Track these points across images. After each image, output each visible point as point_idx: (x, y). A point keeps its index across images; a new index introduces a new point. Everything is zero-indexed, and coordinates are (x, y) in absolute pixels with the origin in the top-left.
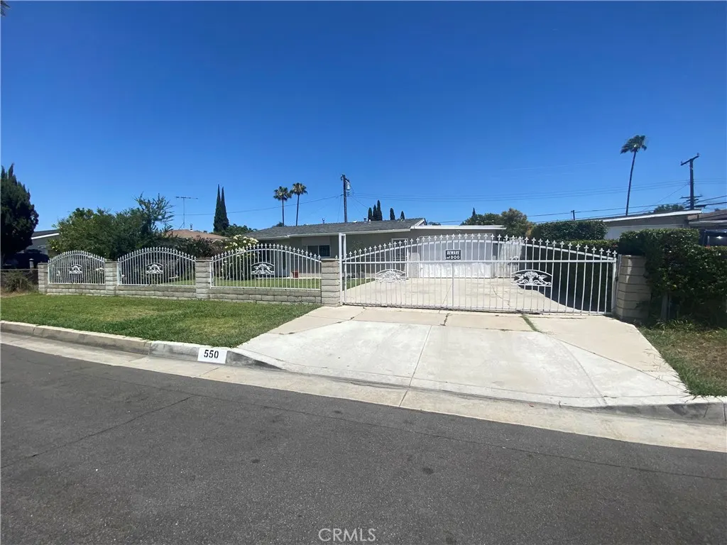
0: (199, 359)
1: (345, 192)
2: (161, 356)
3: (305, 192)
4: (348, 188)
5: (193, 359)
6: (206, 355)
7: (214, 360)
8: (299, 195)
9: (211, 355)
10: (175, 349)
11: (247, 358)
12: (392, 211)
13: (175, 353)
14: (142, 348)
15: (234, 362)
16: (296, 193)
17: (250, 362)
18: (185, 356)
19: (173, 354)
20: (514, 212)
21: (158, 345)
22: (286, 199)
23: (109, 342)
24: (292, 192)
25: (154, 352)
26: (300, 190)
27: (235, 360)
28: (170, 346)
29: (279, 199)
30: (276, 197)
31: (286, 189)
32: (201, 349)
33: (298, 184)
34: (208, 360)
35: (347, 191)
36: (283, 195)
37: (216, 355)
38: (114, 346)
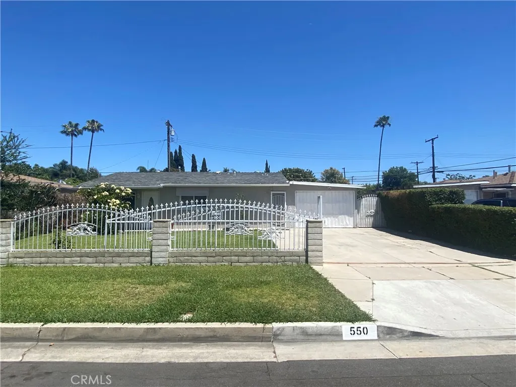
0: (344, 338)
1: (168, 137)
2: (291, 341)
3: (101, 129)
4: (173, 134)
5: (338, 338)
6: (352, 332)
7: (363, 337)
8: (93, 132)
9: (359, 332)
10: (310, 331)
11: (401, 331)
12: (193, 157)
13: (311, 335)
14: (260, 335)
15: (388, 336)
16: (89, 130)
17: (406, 334)
18: (325, 337)
19: (307, 337)
20: (334, 170)
21: (283, 328)
22: (76, 135)
23: (203, 334)
24: (85, 129)
25: (280, 337)
26: (94, 127)
27: (388, 334)
28: (301, 328)
29: (68, 135)
30: (63, 132)
31: (77, 125)
32: (345, 327)
33: (93, 121)
34: (356, 337)
35: (171, 137)
36: (73, 131)
37: (365, 331)
38: (214, 336)
